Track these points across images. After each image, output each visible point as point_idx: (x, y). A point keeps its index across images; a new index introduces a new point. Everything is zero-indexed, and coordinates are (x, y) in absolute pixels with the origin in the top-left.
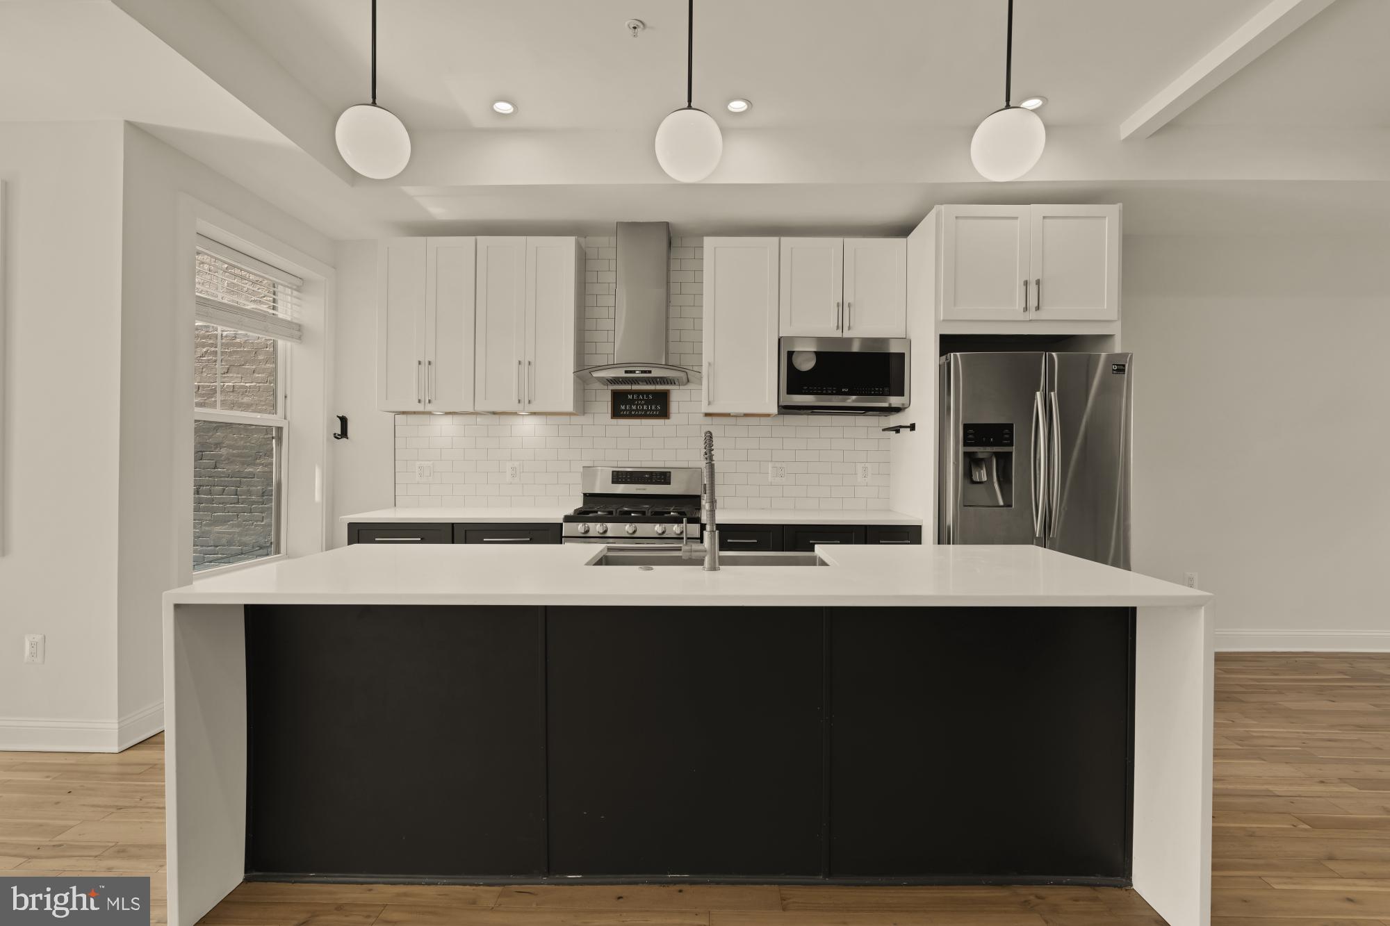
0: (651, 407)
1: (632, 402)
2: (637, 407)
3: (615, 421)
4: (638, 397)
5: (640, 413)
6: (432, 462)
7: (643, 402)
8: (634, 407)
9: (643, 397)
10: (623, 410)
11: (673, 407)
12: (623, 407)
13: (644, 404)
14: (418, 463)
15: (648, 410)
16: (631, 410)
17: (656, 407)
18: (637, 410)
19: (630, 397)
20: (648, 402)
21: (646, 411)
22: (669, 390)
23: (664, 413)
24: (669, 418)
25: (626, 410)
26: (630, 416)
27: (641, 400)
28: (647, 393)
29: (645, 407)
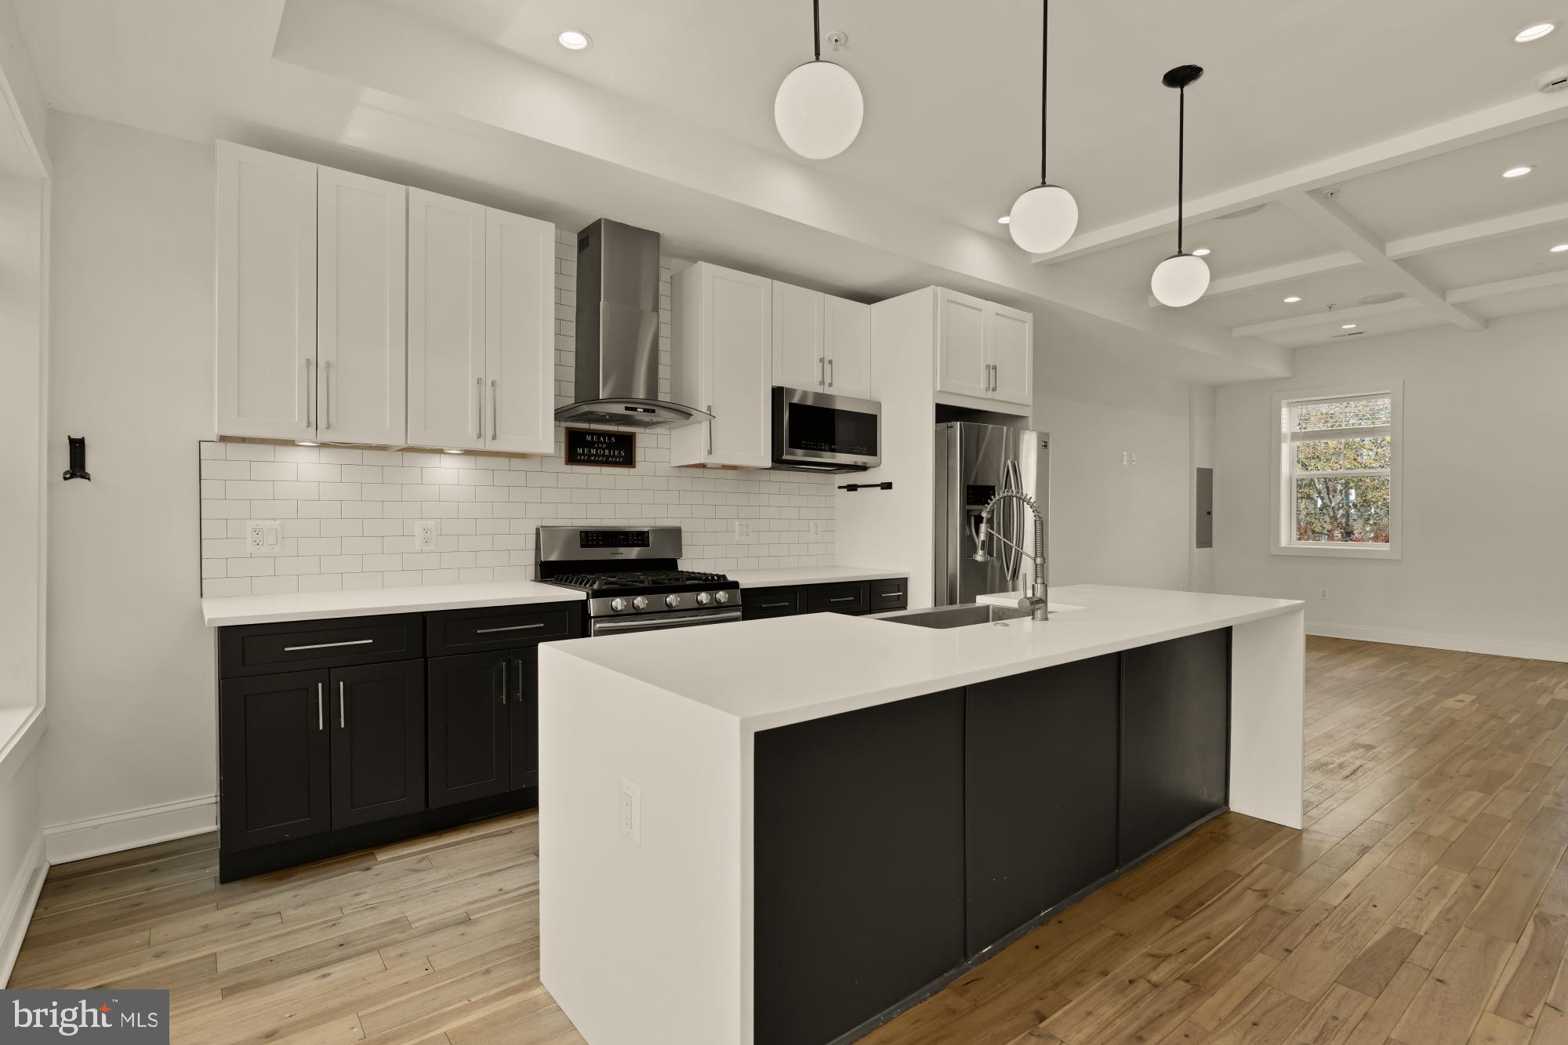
0: (614, 453)
1: (591, 445)
2: (597, 452)
3: (569, 468)
4: (599, 438)
5: (601, 458)
6: (278, 522)
7: (604, 446)
8: (594, 452)
9: (605, 439)
10: (580, 455)
11: (639, 454)
12: (580, 451)
13: (606, 448)
14: (250, 524)
15: (610, 456)
16: (590, 455)
17: (620, 453)
18: (597, 455)
19: (589, 438)
20: (610, 446)
21: (608, 457)
22: (635, 433)
23: (629, 461)
24: (634, 467)
25: (583, 454)
26: (589, 461)
27: (601, 442)
28: (609, 434)
29: (607, 452)
